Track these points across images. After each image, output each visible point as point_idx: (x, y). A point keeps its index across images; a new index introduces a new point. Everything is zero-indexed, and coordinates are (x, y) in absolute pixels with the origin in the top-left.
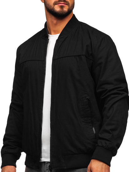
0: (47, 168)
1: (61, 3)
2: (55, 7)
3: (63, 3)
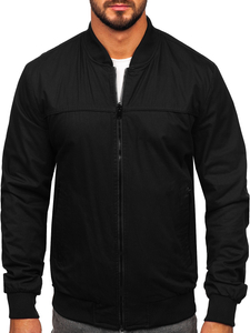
2: (106, 12)
3: (120, 4)
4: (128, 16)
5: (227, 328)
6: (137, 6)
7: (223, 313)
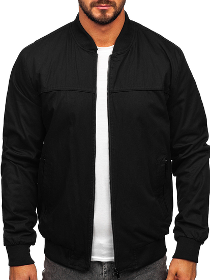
0: (105, 270)
1: (102, 5)
2: (92, 11)
3: (104, 5)
4: (110, 14)
5: (191, 264)
6: (118, 5)
7: (188, 252)
